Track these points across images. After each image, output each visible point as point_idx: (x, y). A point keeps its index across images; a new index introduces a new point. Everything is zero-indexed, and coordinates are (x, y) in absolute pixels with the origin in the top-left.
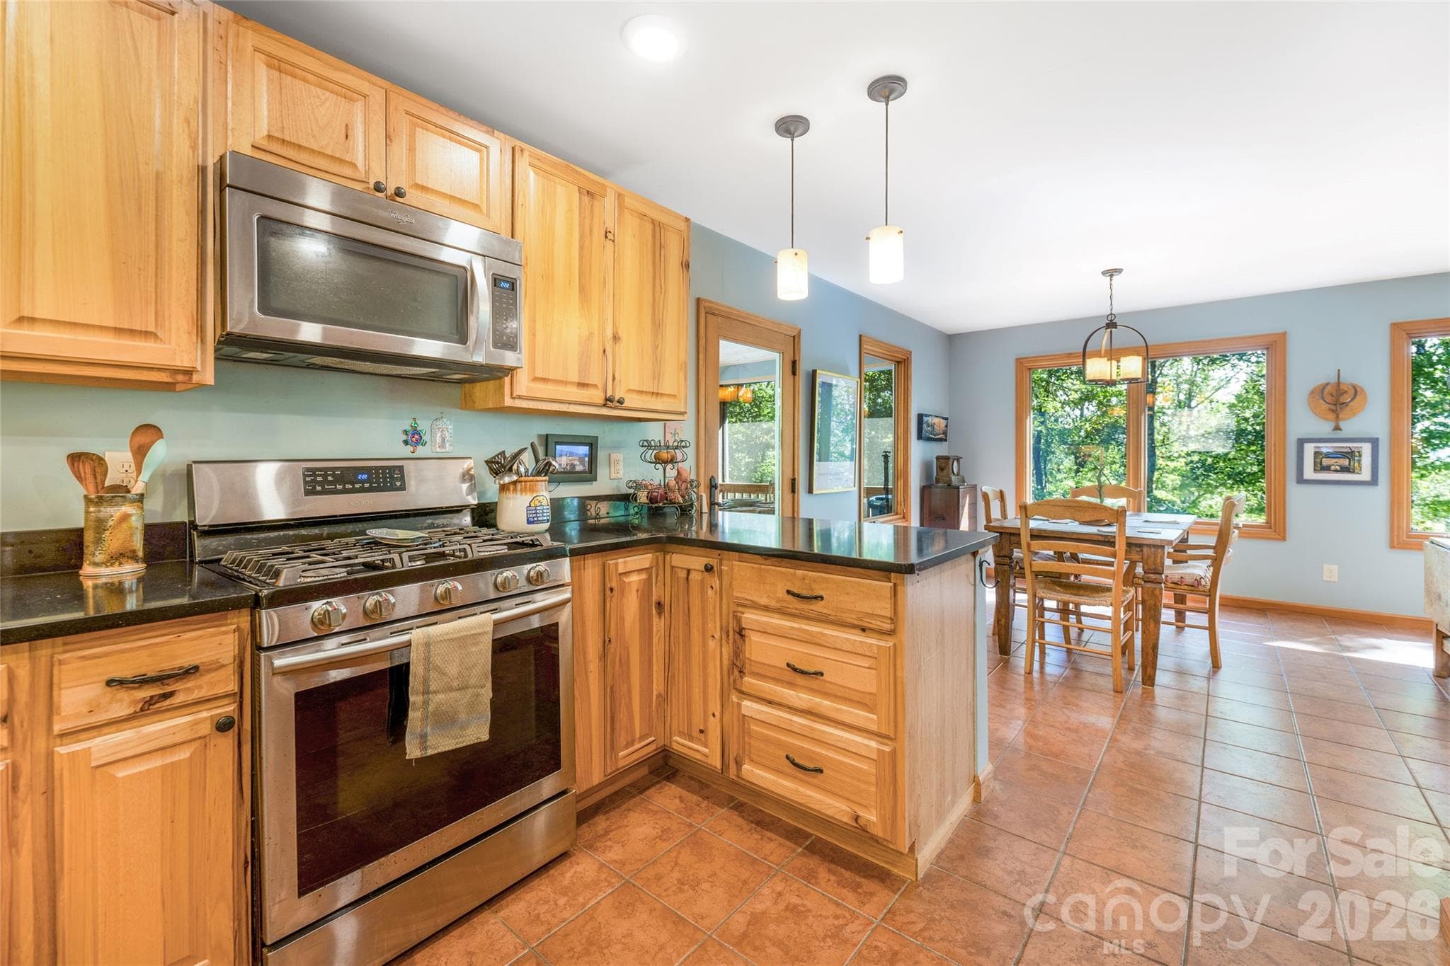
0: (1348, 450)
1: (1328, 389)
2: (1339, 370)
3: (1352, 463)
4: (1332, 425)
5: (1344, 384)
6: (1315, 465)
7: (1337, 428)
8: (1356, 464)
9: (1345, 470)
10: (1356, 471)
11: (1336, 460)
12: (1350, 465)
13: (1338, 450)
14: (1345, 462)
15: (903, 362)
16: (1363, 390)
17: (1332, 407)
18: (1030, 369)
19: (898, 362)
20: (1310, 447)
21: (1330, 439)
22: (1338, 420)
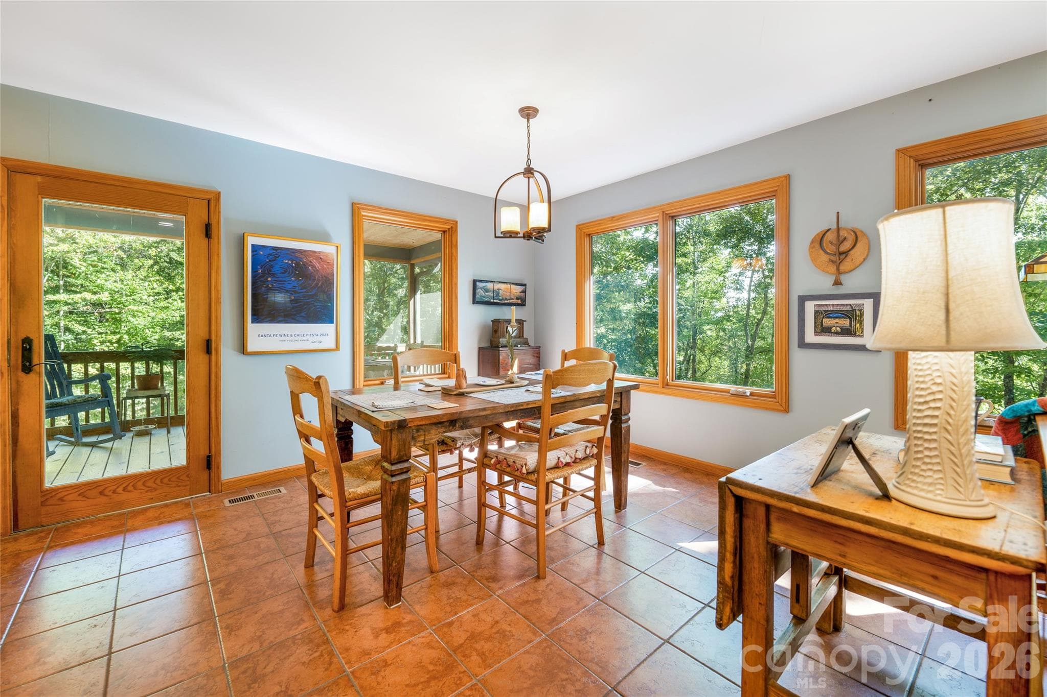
0: (849, 308)
1: (830, 237)
2: (838, 213)
3: (853, 324)
4: (832, 279)
5: (845, 229)
6: (815, 327)
7: (837, 283)
8: (858, 325)
9: (846, 332)
10: (858, 333)
11: (837, 320)
12: (851, 325)
13: (838, 308)
14: (846, 323)
15: (449, 231)
16: (864, 234)
17: (832, 258)
18: (589, 235)
19: (444, 232)
20: (810, 307)
21: (830, 295)
22: (839, 272)
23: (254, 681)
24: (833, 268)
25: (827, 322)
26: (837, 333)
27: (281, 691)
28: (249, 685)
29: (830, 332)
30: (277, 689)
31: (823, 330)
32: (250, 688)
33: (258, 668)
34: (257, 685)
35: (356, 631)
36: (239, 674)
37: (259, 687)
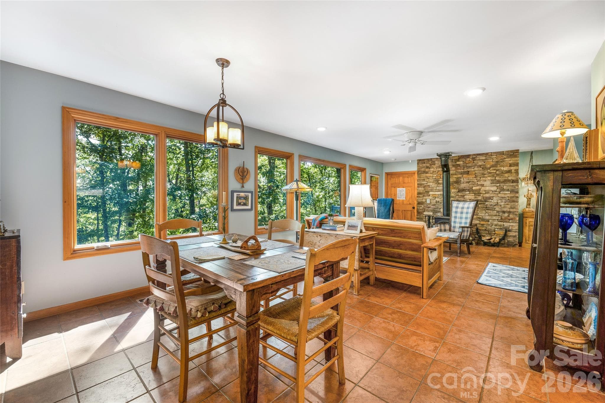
0: (245, 196)
1: (241, 169)
2: (244, 162)
4: (241, 185)
6: (236, 202)
7: (242, 187)
8: (247, 202)
9: (244, 204)
10: (247, 205)
11: (242, 200)
13: (242, 196)
14: (244, 201)
16: (249, 171)
17: (241, 177)
20: (235, 195)
21: (239, 191)
22: (243, 183)
23: (403, 391)
24: (241, 181)
25: (240, 201)
26: (242, 205)
27: (400, 377)
28: (406, 391)
29: (240, 204)
30: (400, 380)
31: (239, 204)
32: (407, 390)
33: (396, 395)
34: (404, 389)
35: (355, 367)
36: (405, 400)
37: (404, 387)
